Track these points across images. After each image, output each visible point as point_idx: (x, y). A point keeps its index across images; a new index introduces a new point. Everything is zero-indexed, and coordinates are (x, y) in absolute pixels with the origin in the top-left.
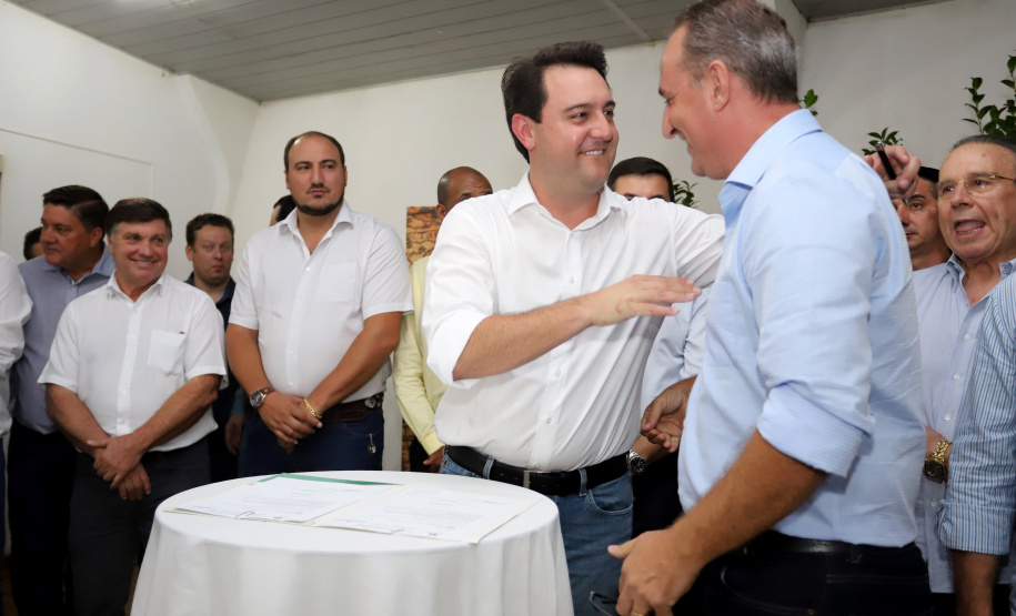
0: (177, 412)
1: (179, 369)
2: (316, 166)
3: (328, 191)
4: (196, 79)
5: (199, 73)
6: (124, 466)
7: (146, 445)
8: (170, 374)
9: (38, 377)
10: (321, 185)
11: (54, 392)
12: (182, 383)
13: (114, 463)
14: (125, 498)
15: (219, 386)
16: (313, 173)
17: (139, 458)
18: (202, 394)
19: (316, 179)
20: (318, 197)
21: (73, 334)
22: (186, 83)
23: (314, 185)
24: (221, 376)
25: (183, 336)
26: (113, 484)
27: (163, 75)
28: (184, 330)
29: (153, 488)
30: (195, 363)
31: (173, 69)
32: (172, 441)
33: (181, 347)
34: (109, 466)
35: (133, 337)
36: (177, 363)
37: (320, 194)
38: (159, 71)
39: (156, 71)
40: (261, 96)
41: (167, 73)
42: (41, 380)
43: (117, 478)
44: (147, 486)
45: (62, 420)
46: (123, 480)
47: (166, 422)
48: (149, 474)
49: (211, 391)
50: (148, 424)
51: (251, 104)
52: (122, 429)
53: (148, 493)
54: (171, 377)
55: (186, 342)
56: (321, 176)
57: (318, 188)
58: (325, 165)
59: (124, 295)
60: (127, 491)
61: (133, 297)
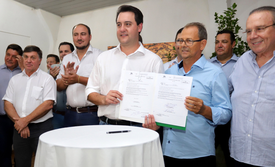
0: (40, 111)
1: (41, 98)
2: (79, 34)
3: (83, 42)
4: (42, 10)
5: (43, 8)
7: (29, 120)
8: (37, 100)
9: (2, 98)
11: (6, 103)
12: (42, 103)
16: (78, 36)
17: (27, 124)
18: (47, 106)
19: (79, 38)
21: (12, 86)
22: (39, 12)
23: (79, 40)
24: (54, 101)
25: (42, 88)
26: (19, 132)
27: (32, 9)
28: (43, 86)
29: (31, 135)
30: (45, 97)
31: (35, 8)
32: (38, 120)
33: (41, 91)
34: (18, 126)
35: (28, 88)
36: (40, 96)
37: (80, 43)
38: (31, 8)
39: (30, 8)
40: (62, 15)
41: (33, 9)
42: (3, 99)
43: (20, 130)
44: (29, 134)
45: (8, 111)
46: (22, 130)
47: (35, 115)
48: (30, 130)
49: (50, 105)
50: (30, 115)
51: (59, 17)
52: (23, 115)
53: (29, 136)
54: (38, 100)
55: (43, 90)
57: (80, 41)
58: (82, 34)
59: (27, 75)
60: (23, 134)
61: (29, 76)
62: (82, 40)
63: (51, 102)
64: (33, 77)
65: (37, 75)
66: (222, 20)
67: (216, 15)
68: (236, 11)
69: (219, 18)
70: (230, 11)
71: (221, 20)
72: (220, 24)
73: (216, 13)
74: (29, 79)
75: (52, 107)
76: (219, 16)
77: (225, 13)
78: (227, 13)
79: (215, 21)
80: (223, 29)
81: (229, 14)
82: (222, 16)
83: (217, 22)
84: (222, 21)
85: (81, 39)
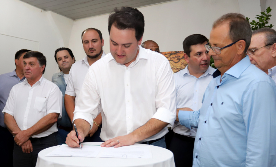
0: (42, 125)
1: (44, 110)
2: (90, 42)
3: (95, 50)
4: (52, 13)
5: (54, 10)
6: (23, 140)
8: (41, 112)
10: (92, 48)
12: (45, 115)
13: (19, 139)
14: (24, 152)
15: (58, 117)
17: (28, 138)
18: (51, 119)
20: (92, 52)
22: (49, 14)
23: (90, 49)
24: (59, 114)
25: (46, 99)
27: (42, 11)
28: (47, 97)
30: (50, 109)
31: (45, 10)
33: (45, 103)
35: (30, 99)
36: (43, 108)
37: (93, 51)
39: (40, 10)
40: (74, 18)
41: (43, 11)
42: (3, 111)
47: (38, 127)
49: (55, 118)
50: (32, 127)
51: (71, 20)
54: (41, 113)
55: (47, 101)
56: (92, 45)
58: (93, 41)
59: (29, 84)
60: (25, 150)
61: (31, 85)
62: (94, 48)
63: (55, 115)
64: (35, 86)
65: (40, 85)
74: (31, 89)
75: (56, 120)
85: (92, 47)
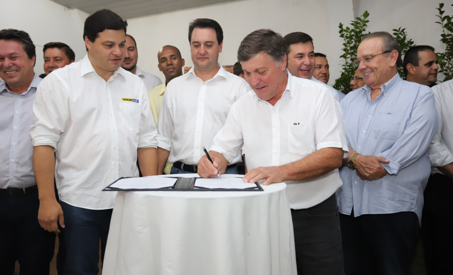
4: (80, 11)
5: (81, 9)
10: (129, 58)
19: (126, 55)
20: (128, 64)
22: (75, 13)
23: (126, 58)
27: (65, 9)
31: (69, 7)
37: (129, 62)
38: (63, 7)
41: (66, 9)
56: (129, 54)
58: (129, 49)
62: (131, 58)
66: (349, 34)
67: (341, 26)
68: (368, 21)
69: (345, 31)
70: (359, 21)
71: (347, 34)
72: (346, 40)
73: (340, 24)
76: (344, 28)
77: (352, 24)
78: (355, 24)
79: (340, 35)
80: (349, 46)
81: (359, 25)
82: (348, 28)
83: (342, 36)
84: (348, 36)
85: (129, 56)
